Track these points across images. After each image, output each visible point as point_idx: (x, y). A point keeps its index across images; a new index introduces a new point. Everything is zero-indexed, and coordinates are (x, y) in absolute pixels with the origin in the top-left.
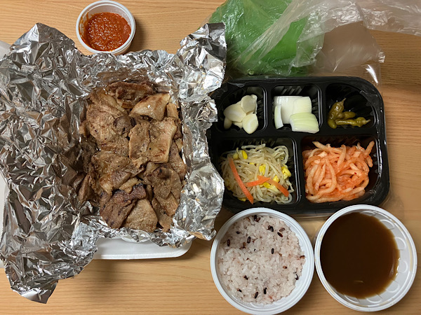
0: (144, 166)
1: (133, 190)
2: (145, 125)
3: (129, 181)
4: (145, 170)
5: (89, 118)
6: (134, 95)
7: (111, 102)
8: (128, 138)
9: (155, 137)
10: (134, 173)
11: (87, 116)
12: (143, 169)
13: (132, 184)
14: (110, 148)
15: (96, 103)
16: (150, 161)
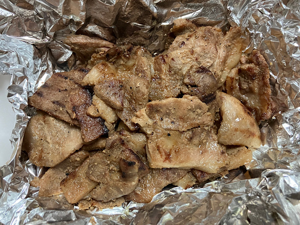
0: (138, 130)
1: (94, 118)
2: (208, 119)
3: (109, 109)
4: (131, 132)
5: (200, 31)
6: (250, 91)
7: (232, 60)
8: (181, 95)
9: (191, 139)
10: (124, 115)
11: (203, 28)
12: (132, 128)
13: (104, 116)
14: (159, 70)
15: (227, 37)
16: (147, 138)
